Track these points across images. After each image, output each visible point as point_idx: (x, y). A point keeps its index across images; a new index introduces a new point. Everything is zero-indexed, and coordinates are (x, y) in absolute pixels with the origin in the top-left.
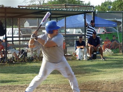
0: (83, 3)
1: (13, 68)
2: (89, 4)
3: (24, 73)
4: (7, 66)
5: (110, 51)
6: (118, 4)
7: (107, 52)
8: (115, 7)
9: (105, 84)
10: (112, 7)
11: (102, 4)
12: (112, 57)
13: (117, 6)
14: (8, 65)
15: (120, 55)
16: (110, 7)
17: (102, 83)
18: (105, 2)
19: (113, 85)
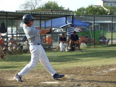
0: (64, 9)
1: (12, 57)
2: (68, 9)
3: (21, 61)
5: (85, 44)
7: (83, 45)
9: (83, 69)
10: (85, 12)
11: (78, 10)
12: (86, 49)
13: (88, 11)
14: (9, 55)
15: (92, 48)
16: (84, 12)
17: (81, 68)
18: (80, 9)
19: (88, 70)
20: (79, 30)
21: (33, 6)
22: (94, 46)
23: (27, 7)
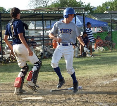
0: (83, 4)
1: (7, 67)
2: (89, 5)
4: (3, 65)
5: (102, 48)
6: (115, 4)
8: (113, 7)
12: (101, 54)
16: (108, 7)
17: (79, 79)
18: (106, 3)
19: (87, 81)
20: (100, 30)
21: (45, 2)
22: (112, 50)
23: (38, 4)
